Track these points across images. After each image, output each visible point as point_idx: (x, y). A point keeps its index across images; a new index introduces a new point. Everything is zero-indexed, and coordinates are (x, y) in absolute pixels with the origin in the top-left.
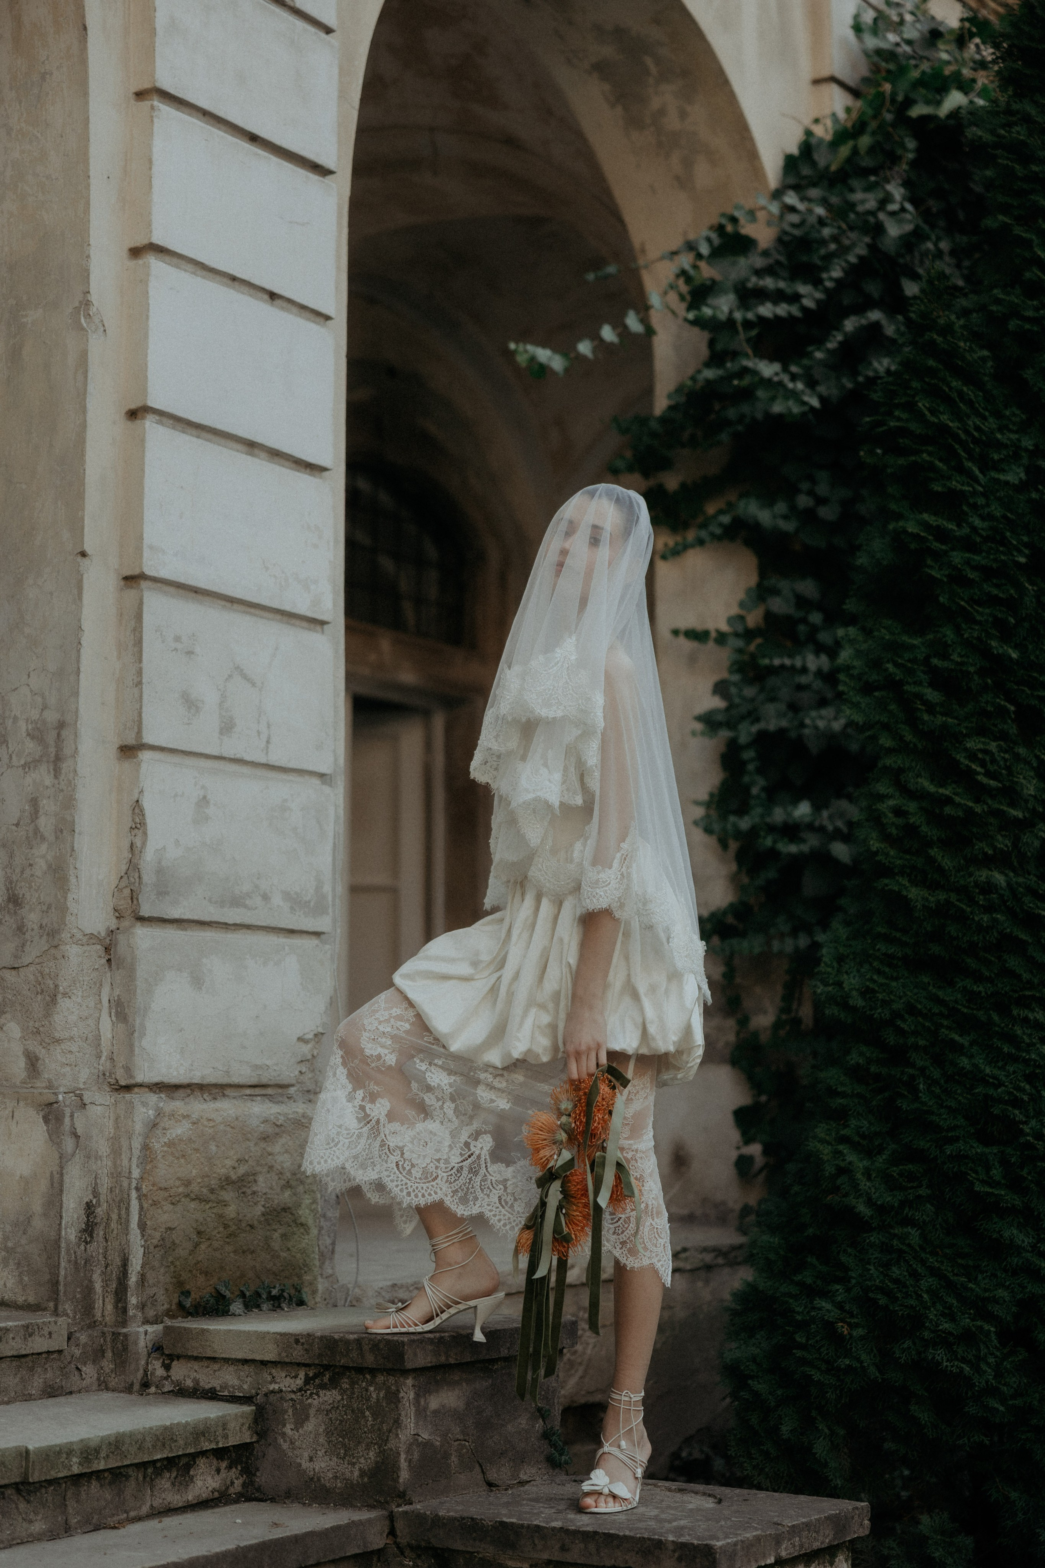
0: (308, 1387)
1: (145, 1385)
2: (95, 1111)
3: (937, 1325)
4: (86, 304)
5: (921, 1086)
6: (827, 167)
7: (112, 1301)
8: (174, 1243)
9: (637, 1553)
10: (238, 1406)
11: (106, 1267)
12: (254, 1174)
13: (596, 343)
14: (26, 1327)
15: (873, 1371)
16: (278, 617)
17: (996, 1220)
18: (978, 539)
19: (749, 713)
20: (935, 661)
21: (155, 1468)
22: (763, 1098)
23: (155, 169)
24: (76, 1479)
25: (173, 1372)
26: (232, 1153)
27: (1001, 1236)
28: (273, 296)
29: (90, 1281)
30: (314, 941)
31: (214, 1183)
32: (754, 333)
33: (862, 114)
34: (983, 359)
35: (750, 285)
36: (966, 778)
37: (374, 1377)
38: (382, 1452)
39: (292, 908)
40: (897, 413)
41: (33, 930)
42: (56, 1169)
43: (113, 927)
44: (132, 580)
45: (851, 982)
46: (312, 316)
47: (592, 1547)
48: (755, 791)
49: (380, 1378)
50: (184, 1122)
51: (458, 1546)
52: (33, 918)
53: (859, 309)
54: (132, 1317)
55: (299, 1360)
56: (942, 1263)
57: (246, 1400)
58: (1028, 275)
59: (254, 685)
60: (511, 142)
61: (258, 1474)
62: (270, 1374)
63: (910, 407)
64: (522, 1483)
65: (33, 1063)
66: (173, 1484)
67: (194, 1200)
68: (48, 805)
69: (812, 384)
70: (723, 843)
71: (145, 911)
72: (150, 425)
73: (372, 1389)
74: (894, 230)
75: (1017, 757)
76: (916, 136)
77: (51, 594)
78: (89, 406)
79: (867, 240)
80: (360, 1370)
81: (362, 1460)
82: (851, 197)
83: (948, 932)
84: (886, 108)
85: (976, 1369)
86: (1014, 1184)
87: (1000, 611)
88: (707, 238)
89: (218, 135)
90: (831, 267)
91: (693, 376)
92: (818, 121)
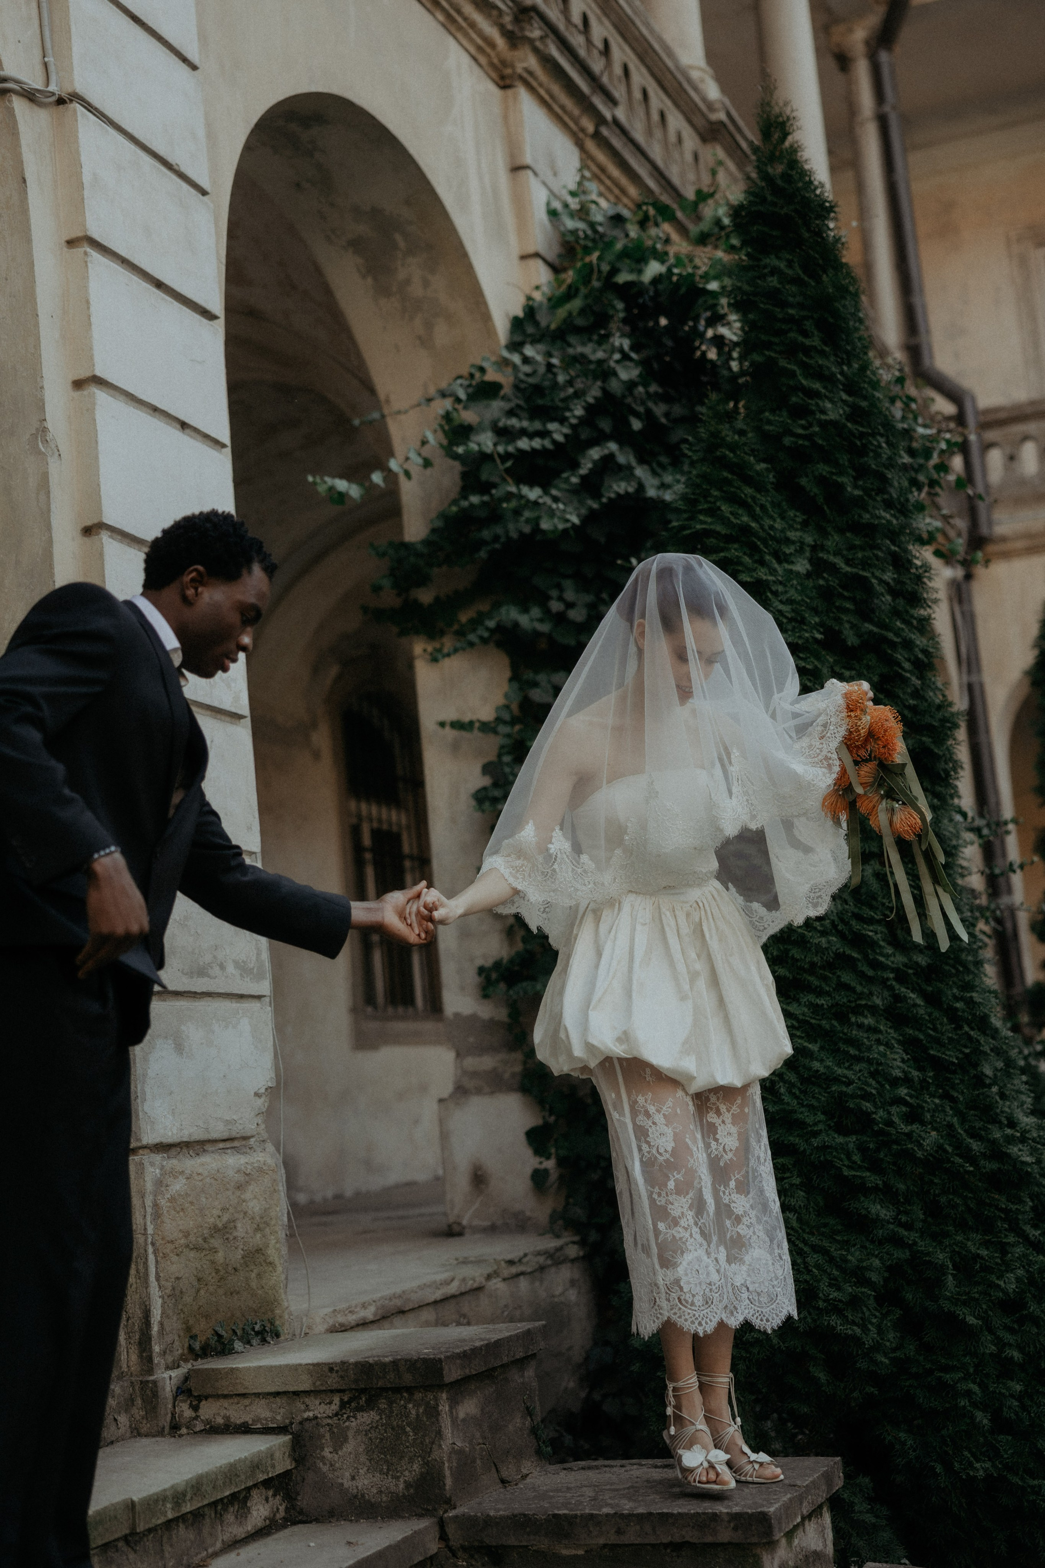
0: (344, 1411)
1: (175, 1427)
3: (829, 1295)
4: (43, 431)
5: (782, 1090)
6: (548, 326)
7: (136, 1352)
8: (181, 1292)
9: (693, 1527)
10: (275, 1436)
12: (234, 1221)
13: (385, 474)
16: (209, 713)
17: (862, 1199)
21: (223, 1504)
22: (554, 1118)
23: (92, 309)
24: (170, 1524)
25: (201, 1412)
26: (217, 1203)
27: (869, 1212)
28: (184, 425)
30: (257, 1004)
31: (206, 1232)
32: (509, 464)
33: (575, 281)
34: (767, 469)
35: (503, 425)
37: (411, 1394)
38: (427, 1463)
39: (241, 975)
40: (702, 517)
46: (212, 444)
49: (418, 1396)
50: (180, 1177)
51: (512, 1541)
53: (599, 442)
54: (157, 1365)
55: (335, 1386)
56: (822, 1240)
57: (281, 1430)
58: (794, 399)
61: (299, 1498)
62: (303, 1403)
63: (713, 512)
64: (524, 1477)
66: (236, 1517)
67: (192, 1249)
72: (104, 541)
73: (410, 1406)
74: (623, 375)
76: (622, 298)
78: (53, 523)
79: (599, 383)
80: (397, 1390)
81: (407, 1473)
82: (571, 351)
83: (793, 955)
84: (595, 276)
85: (865, 1330)
86: (875, 1166)
87: (810, 680)
88: (461, 385)
89: (136, 281)
90: (572, 407)
91: (455, 502)
92: (538, 288)
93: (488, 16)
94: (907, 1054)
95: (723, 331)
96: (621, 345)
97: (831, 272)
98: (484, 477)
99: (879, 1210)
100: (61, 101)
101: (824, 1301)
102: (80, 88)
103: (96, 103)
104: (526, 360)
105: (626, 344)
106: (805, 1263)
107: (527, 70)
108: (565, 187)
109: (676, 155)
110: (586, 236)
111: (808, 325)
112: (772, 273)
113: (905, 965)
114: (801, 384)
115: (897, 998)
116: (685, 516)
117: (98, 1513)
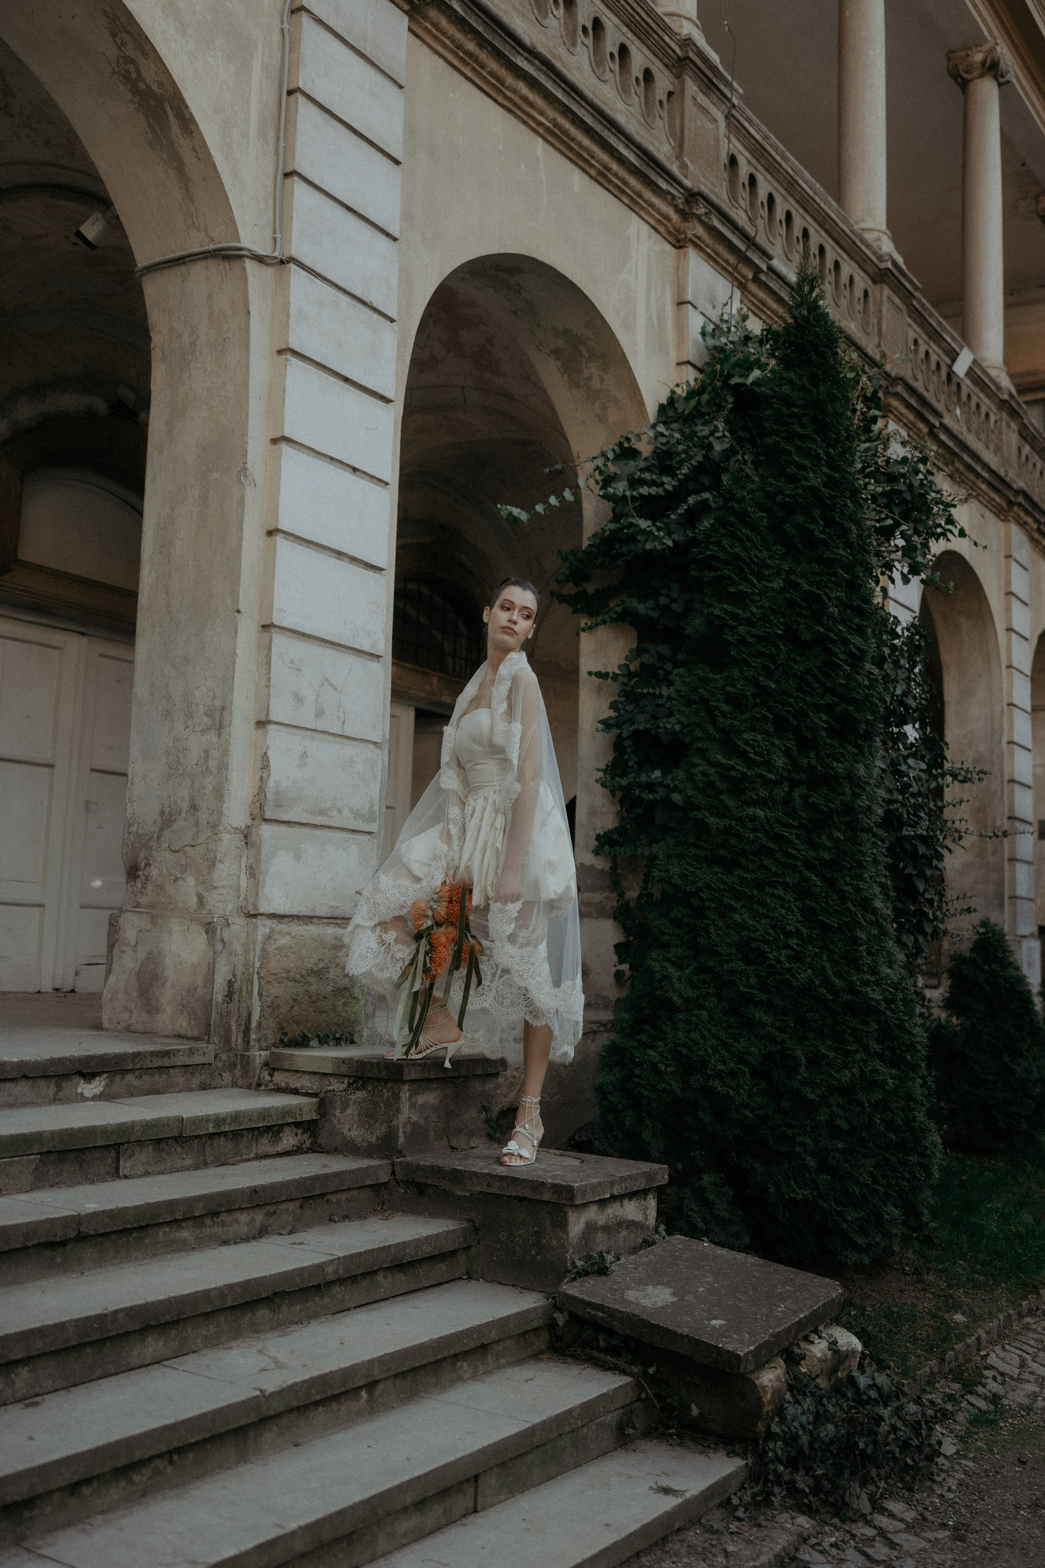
0: (349, 1089)
1: (259, 1085)
2: (235, 928)
3: (716, 1067)
4: (245, 469)
5: (713, 931)
6: (683, 412)
7: (242, 1037)
8: (279, 1005)
10: (310, 1098)
11: (239, 1018)
12: (328, 968)
13: (547, 505)
14: (190, 1049)
15: (679, 1092)
16: (352, 652)
17: (752, 1008)
18: (756, 620)
19: (629, 720)
20: (728, 688)
21: (257, 1131)
22: (631, 938)
23: (288, 394)
24: (212, 1136)
25: (275, 1078)
26: (315, 955)
27: (755, 1017)
28: (355, 470)
29: (230, 1025)
30: (368, 837)
31: (304, 972)
32: (637, 504)
33: (703, 381)
34: (761, 518)
35: (636, 477)
36: (742, 755)
37: (386, 1084)
38: (389, 1127)
39: (355, 818)
41: (203, 824)
42: (211, 960)
43: (250, 824)
44: (267, 627)
45: (675, 870)
46: (377, 482)
47: (505, 1185)
48: (630, 764)
49: (390, 1085)
50: (287, 936)
51: (429, 1182)
52: (203, 817)
53: (697, 492)
54: (253, 1046)
55: (345, 1073)
56: (721, 1031)
57: (315, 1095)
58: (788, 470)
59: (336, 690)
60: (507, 395)
61: (320, 1137)
62: (329, 1081)
63: (718, 543)
64: (472, 1148)
65: (201, 900)
66: (269, 1141)
67: (291, 981)
68: (214, 754)
69: (669, 533)
70: (613, 794)
71: (268, 815)
72: (279, 539)
73: (385, 1091)
74: (718, 447)
75: (773, 744)
76: (733, 395)
77: (220, 634)
78: (244, 527)
79: (703, 452)
80: (379, 1080)
81: (378, 1131)
82: (693, 429)
83: (731, 843)
84: (717, 379)
86: (763, 987)
88: (613, 449)
89: (325, 377)
90: (682, 467)
92: (678, 385)
93: (665, 199)
94: (802, 916)
98: (617, 511)
99: (761, 1015)
100: (282, 262)
102: (295, 254)
103: (308, 262)
106: (704, 1044)
107: (694, 235)
113: (814, 858)
114: (794, 460)
115: (805, 880)
117: (155, 1120)
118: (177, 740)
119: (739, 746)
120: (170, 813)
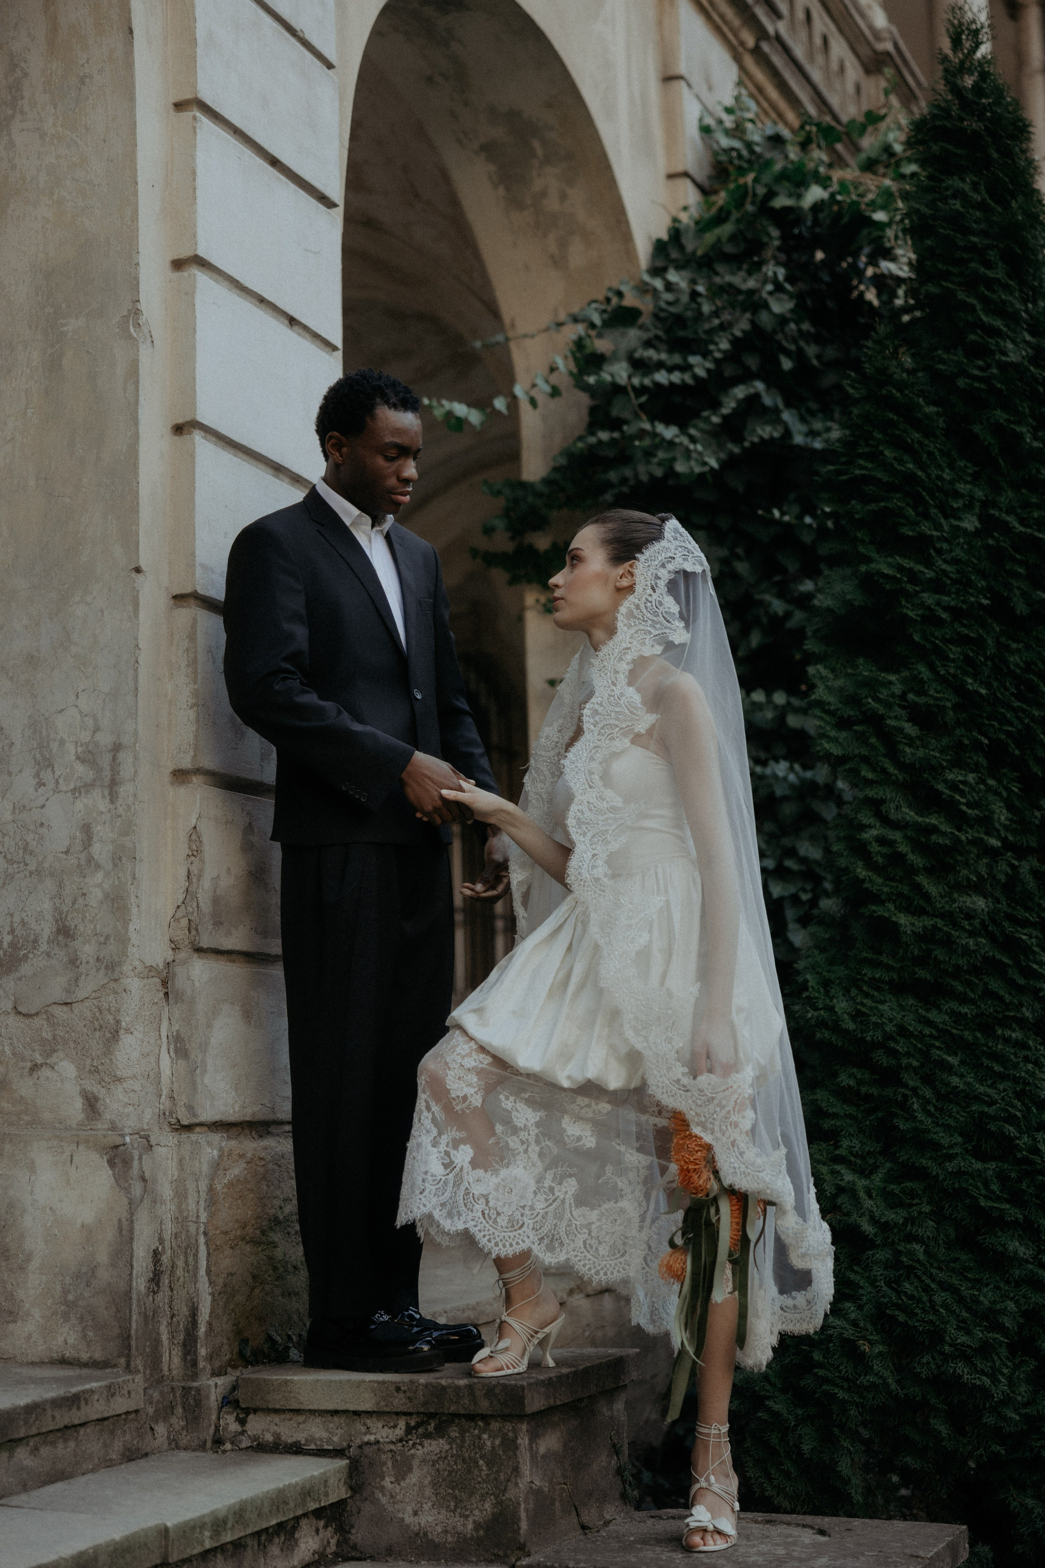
0: (409, 1437)
1: (218, 1442)
2: (160, 1152)
3: (956, 1339)
4: (136, 313)
5: (916, 1106)
6: (694, 253)
7: (180, 1354)
8: (234, 1289)
10: (330, 1460)
11: (172, 1318)
13: (508, 399)
14: (109, 1387)
15: (893, 1386)
17: (999, 1233)
18: (948, 582)
20: (911, 696)
21: (268, 1533)
23: (199, 181)
24: (206, 1554)
25: (248, 1426)
26: (279, 1192)
27: (1006, 1250)
28: (292, 321)
29: (159, 1334)
31: (266, 1224)
32: (643, 399)
34: (938, 414)
35: (637, 355)
36: (950, 808)
37: (487, 1424)
38: (500, 1503)
40: (861, 462)
41: (88, 962)
42: (125, 1215)
43: (169, 959)
44: (183, 599)
46: (323, 346)
49: (495, 1425)
50: (240, 1161)
52: (87, 951)
53: (743, 381)
54: (202, 1370)
55: (401, 1409)
57: (337, 1453)
58: (972, 337)
61: (353, 1531)
62: (364, 1424)
63: (874, 456)
64: (607, 1523)
65: (92, 1104)
66: (282, 1550)
67: (248, 1243)
68: (103, 832)
71: (202, 942)
72: (196, 440)
73: (485, 1436)
74: (775, 308)
75: (989, 789)
76: (778, 225)
77: (102, 611)
78: (140, 417)
80: (471, 1417)
82: (718, 280)
83: (936, 956)
84: (749, 199)
85: (995, 1381)
86: (1016, 1198)
87: (972, 650)
88: (596, 309)
89: (248, 156)
90: (717, 339)
91: (581, 438)
92: (685, 209)
95: (887, 266)
96: (775, 273)
97: (1021, 199)
98: (615, 412)
99: (1017, 1247)
101: (951, 1345)
104: (669, 286)
105: (781, 273)
106: (930, 1301)
108: (719, 103)
109: (838, 86)
110: (740, 156)
111: (992, 255)
112: (954, 196)
114: (981, 319)
116: (843, 459)
117: (127, 1538)
118: (20, 808)
119: (939, 793)
120: (13, 945)
